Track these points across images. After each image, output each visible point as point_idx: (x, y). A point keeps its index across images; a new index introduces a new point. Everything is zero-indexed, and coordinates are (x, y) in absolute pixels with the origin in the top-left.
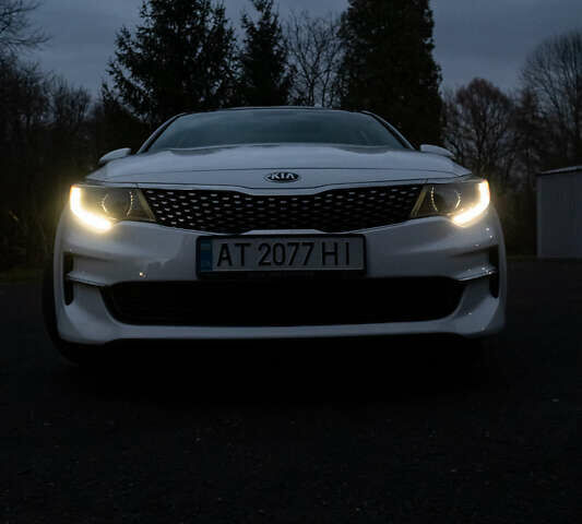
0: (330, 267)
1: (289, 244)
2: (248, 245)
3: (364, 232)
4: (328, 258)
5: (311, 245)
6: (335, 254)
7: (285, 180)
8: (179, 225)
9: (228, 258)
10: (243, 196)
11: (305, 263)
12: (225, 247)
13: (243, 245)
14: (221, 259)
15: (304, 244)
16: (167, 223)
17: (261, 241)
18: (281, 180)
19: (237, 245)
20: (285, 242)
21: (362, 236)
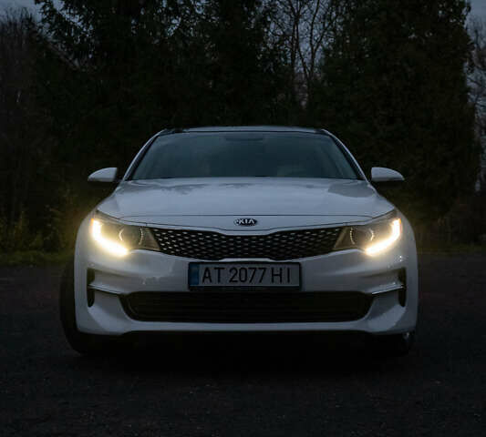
0: (277, 283)
1: (250, 268)
2: (223, 268)
3: (300, 260)
4: (275, 278)
5: (265, 269)
6: (280, 275)
7: (248, 225)
8: (176, 254)
9: (209, 277)
10: (219, 235)
11: (260, 281)
12: (207, 270)
13: (219, 269)
14: (205, 277)
15: (260, 268)
16: (168, 252)
17: (231, 266)
18: (245, 224)
19: (215, 268)
20: (246, 267)
21: (298, 263)
